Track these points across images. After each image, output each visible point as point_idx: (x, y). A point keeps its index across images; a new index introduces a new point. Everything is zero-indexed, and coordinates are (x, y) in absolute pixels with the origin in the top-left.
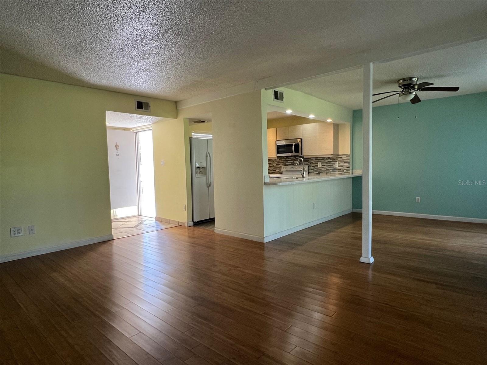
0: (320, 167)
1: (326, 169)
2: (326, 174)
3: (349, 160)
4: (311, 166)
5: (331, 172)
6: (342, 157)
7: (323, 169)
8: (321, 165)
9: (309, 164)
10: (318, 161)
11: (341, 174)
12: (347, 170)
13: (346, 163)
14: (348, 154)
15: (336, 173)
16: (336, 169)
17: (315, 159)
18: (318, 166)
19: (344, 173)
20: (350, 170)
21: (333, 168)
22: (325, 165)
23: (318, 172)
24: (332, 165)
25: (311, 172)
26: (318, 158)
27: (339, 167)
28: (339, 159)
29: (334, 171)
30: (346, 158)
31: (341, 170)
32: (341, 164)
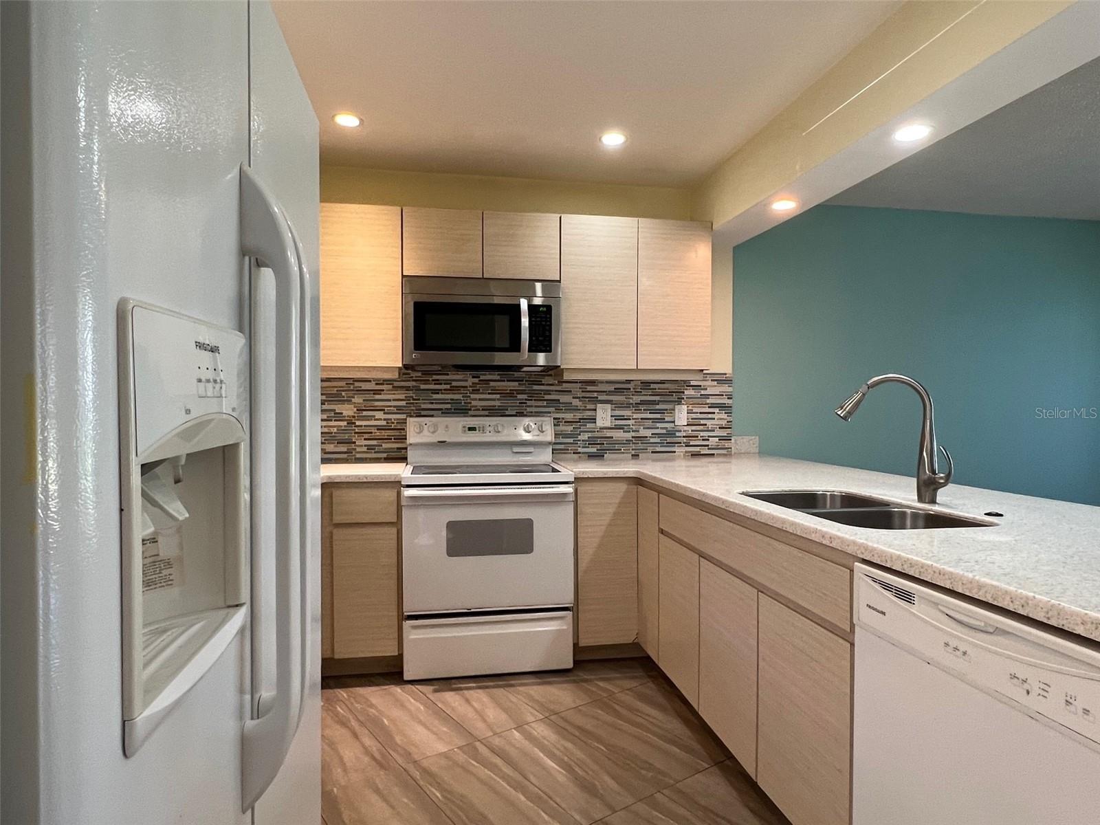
0: (608, 425)
2: (632, 455)
3: (728, 398)
4: (563, 418)
5: (656, 446)
6: (700, 386)
7: (619, 435)
8: (612, 416)
9: (552, 409)
10: (597, 398)
11: (695, 455)
12: (722, 439)
13: (716, 410)
14: (726, 374)
15: (675, 452)
16: (677, 434)
17: (580, 388)
18: (595, 422)
19: (708, 449)
20: (731, 440)
21: (664, 431)
22: (630, 416)
23: (594, 450)
24: (658, 416)
25: (562, 447)
26: (597, 386)
27: (688, 425)
28: (689, 392)
29: (667, 443)
30: (717, 391)
31: (697, 437)
32: (697, 413)
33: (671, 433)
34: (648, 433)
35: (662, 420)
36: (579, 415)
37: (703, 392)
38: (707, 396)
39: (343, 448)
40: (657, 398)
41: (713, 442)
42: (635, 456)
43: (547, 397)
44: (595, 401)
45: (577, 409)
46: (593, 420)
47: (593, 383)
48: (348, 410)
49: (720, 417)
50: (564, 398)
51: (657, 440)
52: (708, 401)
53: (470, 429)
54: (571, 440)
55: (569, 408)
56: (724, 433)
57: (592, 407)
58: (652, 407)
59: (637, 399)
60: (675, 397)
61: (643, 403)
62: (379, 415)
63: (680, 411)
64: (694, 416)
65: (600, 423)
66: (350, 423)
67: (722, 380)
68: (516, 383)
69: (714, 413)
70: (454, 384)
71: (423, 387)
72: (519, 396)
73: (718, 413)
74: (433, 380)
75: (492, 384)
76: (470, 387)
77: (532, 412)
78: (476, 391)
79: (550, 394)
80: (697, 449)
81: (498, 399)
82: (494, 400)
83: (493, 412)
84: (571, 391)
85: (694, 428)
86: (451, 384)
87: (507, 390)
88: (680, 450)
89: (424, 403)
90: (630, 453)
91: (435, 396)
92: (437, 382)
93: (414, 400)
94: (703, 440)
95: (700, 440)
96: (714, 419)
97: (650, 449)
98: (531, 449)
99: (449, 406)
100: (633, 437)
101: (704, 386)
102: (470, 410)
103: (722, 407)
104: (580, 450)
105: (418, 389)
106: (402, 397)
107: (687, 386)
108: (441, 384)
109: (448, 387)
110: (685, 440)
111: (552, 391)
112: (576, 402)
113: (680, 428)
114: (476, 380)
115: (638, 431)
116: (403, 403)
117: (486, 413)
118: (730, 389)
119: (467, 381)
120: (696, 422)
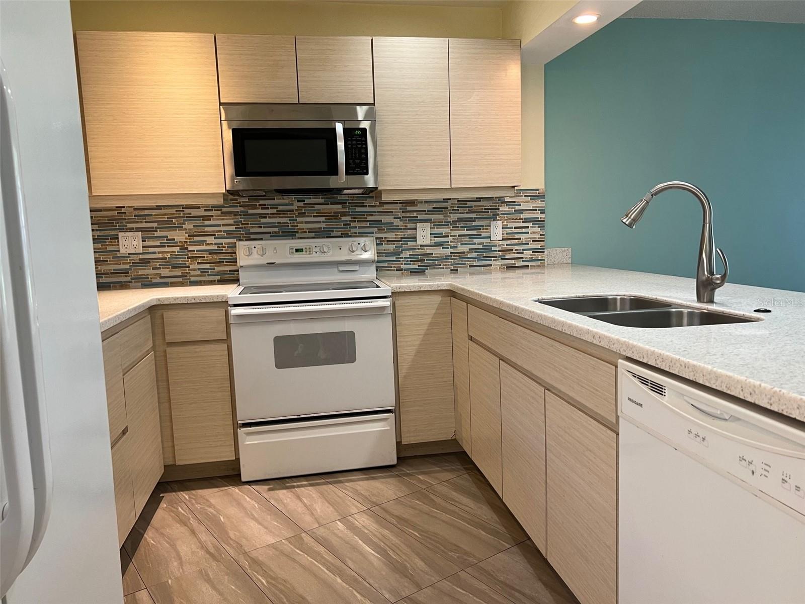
0: (428, 242)
1: (452, 250)
2: (451, 270)
3: (541, 213)
4: (386, 238)
5: (473, 261)
6: (515, 202)
7: (438, 251)
8: (431, 234)
9: (376, 230)
10: (417, 217)
11: (511, 267)
12: (535, 251)
13: (530, 225)
14: (538, 190)
15: (491, 265)
16: (493, 249)
17: (400, 209)
18: (416, 241)
19: (523, 261)
20: (544, 252)
21: (481, 246)
22: (448, 233)
23: (416, 266)
24: (475, 232)
25: (386, 264)
26: (417, 206)
27: (503, 240)
28: (504, 208)
29: (483, 257)
30: (530, 206)
31: (512, 250)
32: (512, 228)
33: (487, 248)
34: (465, 248)
35: (478, 236)
36: (400, 234)
37: (517, 208)
38: (521, 211)
39: (178, 272)
40: (473, 216)
41: (527, 254)
42: (454, 271)
43: (369, 218)
44: (415, 220)
45: (397, 229)
46: (414, 239)
47: (412, 203)
48: (180, 236)
49: (534, 231)
50: (385, 219)
51: (475, 255)
52: (522, 216)
53: (297, 250)
54: (394, 258)
55: (391, 228)
56: (537, 246)
57: (413, 226)
58: (469, 224)
59: (454, 217)
60: (490, 213)
61: (460, 220)
62: (210, 240)
63: (495, 226)
64: (509, 231)
65: (420, 241)
66: (183, 248)
67: (536, 195)
68: (340, 206)
69: (528, 227)
70: (280, 208)
71: (250, 211)
72: (343, 218)
73: (531, 227)
74: (260, 205)
75: (317, 207)
76: (296, 210)
77: (356, 233)
78: (302, 215)
79: (372, 215)
80: (513, 262)
81: (323, 222)
82: (319, 222)
83: (319, 234)
84: (392, 212)
85: (509, 242)
86: (277, 208)
87: (331, 212)
88: (496, 263)
89: (253, 227)
90: (449, 268)
91: (263, 220)
92: (264, 207)
93: (242, 224)
94: (518, 253)
95: (515, 253)
96: (528, 233)
97: (468, 264)
98: (357, 268)
99: (277, 230)
100: (451, 253)
101: (518, 202)
102: (298, 232)
103: (535, 221)
104: (403, 267)
105: (246, 214)
106: (231, 222)
107: (501, 203)
108: (268, 208)
109: (275, 211)
110: (500, 253)
111: (375, 212)
112: (397, 222)
113: (496, 243)
114: (302, 204)
115: (457, 247)
116: (233, 228)
117: (313, 235)
118: (543, 204)
119: (293, 205)
120: (511, 236)
